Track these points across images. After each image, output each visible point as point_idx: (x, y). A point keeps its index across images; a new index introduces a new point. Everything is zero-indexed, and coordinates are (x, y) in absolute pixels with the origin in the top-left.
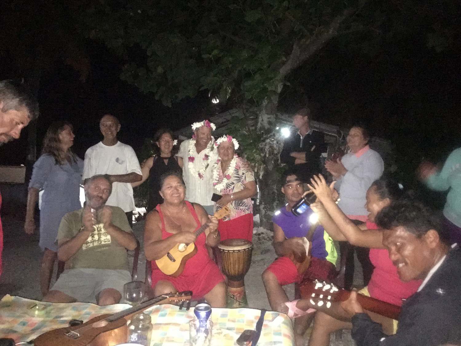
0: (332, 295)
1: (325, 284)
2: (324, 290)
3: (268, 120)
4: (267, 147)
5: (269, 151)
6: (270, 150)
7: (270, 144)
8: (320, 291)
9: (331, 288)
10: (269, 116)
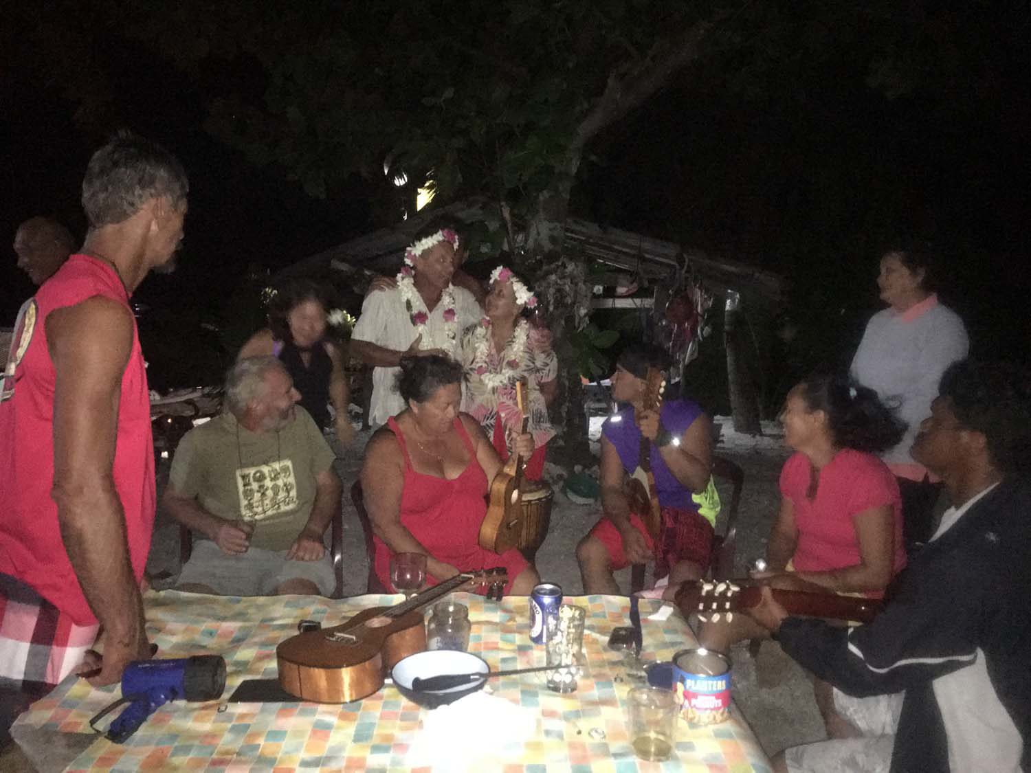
0: (731, 600)
1: (717, 583)
2: (716, 595)
3: (551, 233)
4: (552, 291)
5: (556, 300)
6: (557, 297)
7: (557, 284)
8: (710, 596)
9: (728, 588)
10: (552, 226)
